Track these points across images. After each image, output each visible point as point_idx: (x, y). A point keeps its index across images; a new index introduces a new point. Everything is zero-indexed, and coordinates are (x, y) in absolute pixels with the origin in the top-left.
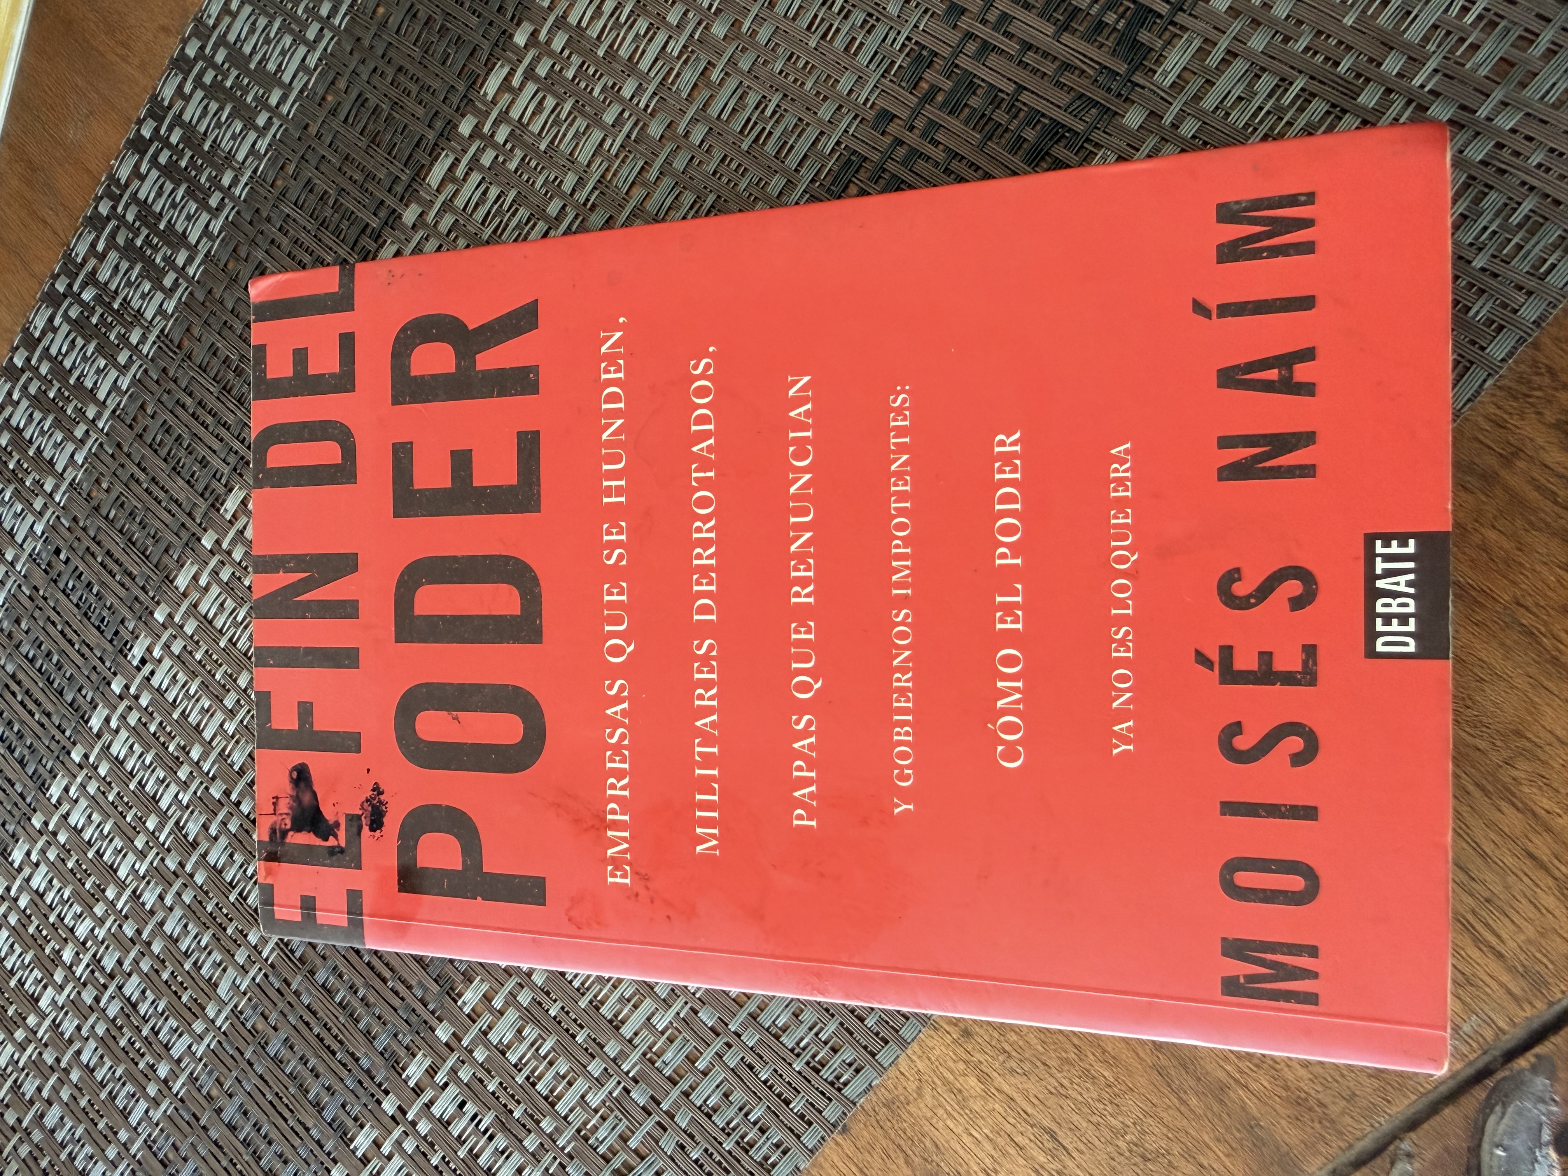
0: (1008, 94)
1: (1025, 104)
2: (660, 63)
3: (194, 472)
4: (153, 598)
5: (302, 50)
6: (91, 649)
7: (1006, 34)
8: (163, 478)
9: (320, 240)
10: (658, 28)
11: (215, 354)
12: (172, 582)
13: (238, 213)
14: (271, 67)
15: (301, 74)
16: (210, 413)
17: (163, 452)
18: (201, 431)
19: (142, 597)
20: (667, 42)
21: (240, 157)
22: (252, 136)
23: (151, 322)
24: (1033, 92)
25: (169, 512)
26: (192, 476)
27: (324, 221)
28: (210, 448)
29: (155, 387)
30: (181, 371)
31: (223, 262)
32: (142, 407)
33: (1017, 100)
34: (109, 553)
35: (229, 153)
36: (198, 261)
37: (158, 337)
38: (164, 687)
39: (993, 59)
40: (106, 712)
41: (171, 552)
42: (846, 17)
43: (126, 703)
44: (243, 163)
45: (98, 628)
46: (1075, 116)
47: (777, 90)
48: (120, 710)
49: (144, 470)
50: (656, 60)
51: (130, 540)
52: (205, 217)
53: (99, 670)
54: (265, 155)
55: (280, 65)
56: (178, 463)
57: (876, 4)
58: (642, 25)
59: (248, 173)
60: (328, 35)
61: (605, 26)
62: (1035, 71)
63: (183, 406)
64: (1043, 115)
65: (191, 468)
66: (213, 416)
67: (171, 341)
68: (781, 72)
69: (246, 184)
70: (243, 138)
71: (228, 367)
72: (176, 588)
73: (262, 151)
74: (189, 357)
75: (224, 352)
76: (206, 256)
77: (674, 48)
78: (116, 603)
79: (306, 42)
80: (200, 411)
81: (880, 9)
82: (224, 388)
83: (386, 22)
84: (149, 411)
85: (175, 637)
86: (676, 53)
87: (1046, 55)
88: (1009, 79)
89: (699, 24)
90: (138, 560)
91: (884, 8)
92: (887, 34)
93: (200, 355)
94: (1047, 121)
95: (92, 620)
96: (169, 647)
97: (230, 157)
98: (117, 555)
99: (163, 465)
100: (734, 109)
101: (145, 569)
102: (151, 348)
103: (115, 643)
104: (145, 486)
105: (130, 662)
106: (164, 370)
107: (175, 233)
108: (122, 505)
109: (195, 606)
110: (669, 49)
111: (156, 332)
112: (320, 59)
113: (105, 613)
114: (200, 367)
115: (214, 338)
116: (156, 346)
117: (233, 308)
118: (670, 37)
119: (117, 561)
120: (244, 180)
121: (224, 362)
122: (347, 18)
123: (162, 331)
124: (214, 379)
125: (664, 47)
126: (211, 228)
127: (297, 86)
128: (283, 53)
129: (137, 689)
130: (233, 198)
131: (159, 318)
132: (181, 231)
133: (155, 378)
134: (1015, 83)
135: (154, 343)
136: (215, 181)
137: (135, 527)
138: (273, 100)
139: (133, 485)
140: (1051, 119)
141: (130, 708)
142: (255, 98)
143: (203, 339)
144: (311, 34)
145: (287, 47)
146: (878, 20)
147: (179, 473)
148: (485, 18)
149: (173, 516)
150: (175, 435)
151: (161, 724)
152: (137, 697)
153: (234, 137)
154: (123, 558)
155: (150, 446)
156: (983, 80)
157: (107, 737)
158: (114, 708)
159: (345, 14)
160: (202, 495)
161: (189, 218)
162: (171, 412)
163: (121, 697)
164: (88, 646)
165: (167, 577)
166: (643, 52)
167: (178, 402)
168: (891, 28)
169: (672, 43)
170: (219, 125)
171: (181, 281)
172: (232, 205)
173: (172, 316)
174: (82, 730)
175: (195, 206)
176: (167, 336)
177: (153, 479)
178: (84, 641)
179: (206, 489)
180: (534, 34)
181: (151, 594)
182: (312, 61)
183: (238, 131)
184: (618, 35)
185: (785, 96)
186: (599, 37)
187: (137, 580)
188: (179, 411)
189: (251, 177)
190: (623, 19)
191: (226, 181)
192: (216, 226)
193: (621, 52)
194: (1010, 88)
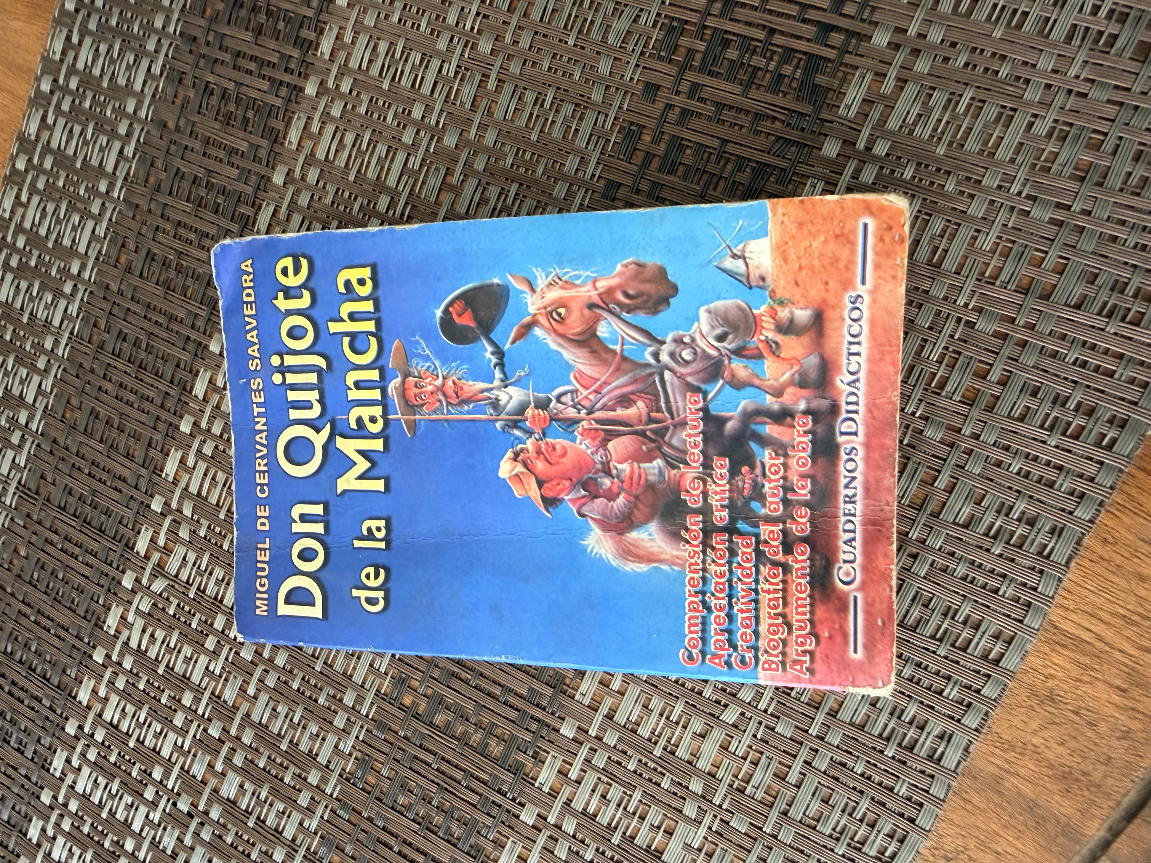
0: (715, 149)
1: (731, 154)
2: (405, 178)
3: (74, 599)
4: (61, 716)
5: (90, 224)
6: (16, 769)
7: (700, 100)
8: (47, 610)
9: (141, 380)
10: (397, 149)
11: (70, 493)
12: (75, 698)
13: (64, 370)
14: (66, 242)
15: (93, 244)
16: (76, 545)
17: (42, 587)
18: (72, 562)
19: (52, 716)
20: (407, 159)
21: (56, 322)
22: (62, 304)
23: (8, 477)
24: (736, 143)
25: (59, 637)
26: (73, 603)
27: (141, 363)
28: (83, 575)
29: (23, 532)
30: (43, 514)
31: (61, 413)
32: (16, 551)
33: (724, 152)
34: (14, 683)
35: (46, 321)
36: (38, 417)
37: (17, 488)
38: (88, 791)
39: (694, 122)
40: (41, 823)
41: (68, 672)
42: (557, 111)
43: (57, 812)
44: (60, 328)
45: (18, 750)
46: (778, 156)
47: (512, 181)
48: (53, 819)
49: (28, 605)
50: (401, 175)
51: (30, 668)
52: (36, 379)
53: (26, 787)
54: (77, 317)
55: (74, 240)
56: (57, 593)
57: (581, 95)
58: (381, 149)
59: (67, 335)
60: (110, 207)
61: (350, 156)
62: (732, 125)
63: (51, 544)
64: (750, 160)
65: (70, 595)
66: (80, 547)
67: (29, 489)
68: (512, 165)
69: (67, 345)
70: (56, 307)
71: (84, 502)
72: (80, 703)
73: (75, 314)
74: (48, 500)
75: (78, 490)
76: (44, 411)
77: (415, 163)
78: (30, 725)
79: (93, 217)
80: (67, 545)
81: (585, 99)
82: (85, 521)
83: (159, 187)
84: (23, 553)
85: (88, 746)
86: (417, 167)
87: (739, 110)
88: (712, 136)
89: (431, 139)
90: (40, 684)
91: (589, 98)
92: (597, 119)
93: (57, 496)
94: (754, 165)
95: (12, 743)
96: (84, 756)
97: (48, 323)
98: (21, 684)
99: (45, 598)
100: (479, 203)
101: (48, 691)
102: (12, 499)
103: (36, 760)
104: (32, 618)
105: (53, 775)
106: (28, 516)
107: (13, 397)
108: (16, 639)
109: (100, 716)
110: (410, 165)
111: (14, 484)
112: (107, 229)
113: (22, 736)
114: (59, 507)
115: (67, 480)
116: (16, 497)
117: (78, 451)
118: (409, 154)
119: (22, 689)
120: (64, 341)
121: (80, 499)
122: (124, 190)
123: (19, 483)
124: (74, 515)
125: (405, 164)
126: (43, 387)
127: (93, 254)
128: (74, 229)
129: (64, 798)
130: (57, 358)
131: (13, 472)
132: (18, 394)
133: (22, 523)
134: (718, 138)
135: (15, 493)
136: (39, 347)
137: (31, 656)
138: (75, 270)
139: (23, 620)
140: (757, 162)
141: (62, 816)
142: (59, 271)
143: (57, 482)
144: (95, 209)
145: (77, 223)
146: (586, 108)
147: (59, 602)
148: (244, 168)
149: (63, 640)
150: (50, 570)
151: (92, 824)
152: (65, 805)
153: (47, 307)
154: (27, 685)
155: (30, 583)
156: (690, 141)
157: (46, 846)
158: (47, 819)
159: (122, 187)
160: (85, 618)
161: (22, 382)
162: (42, 550)
163: (51, 808)
164: (12, 767)
165: (70, 695)
166: (389, 169)
167: (46, 540)
168: (599, 113)
169: (412, 159)
170: (31, 299)
171: (26, 436)
172: (57, 364)
173: (25, 467)
174: (23, 843)
175: (25, 372)
176: (24, 486)
177: (39, 611)
178: (8, 764)
179: (87, 611)
180: (289, 173)
181: (59, 712)
182: (101, 231)
183: (49, 301)
184: (363, 160)
185: (521, 184)
186: (347, 164)
187: (44, 702)
188: (49, 548)
189: (69, 338)
190: (364, 147)
191: (48, 345)
192: (48, 384)
193: (369, 174)
194: (716, 143)
